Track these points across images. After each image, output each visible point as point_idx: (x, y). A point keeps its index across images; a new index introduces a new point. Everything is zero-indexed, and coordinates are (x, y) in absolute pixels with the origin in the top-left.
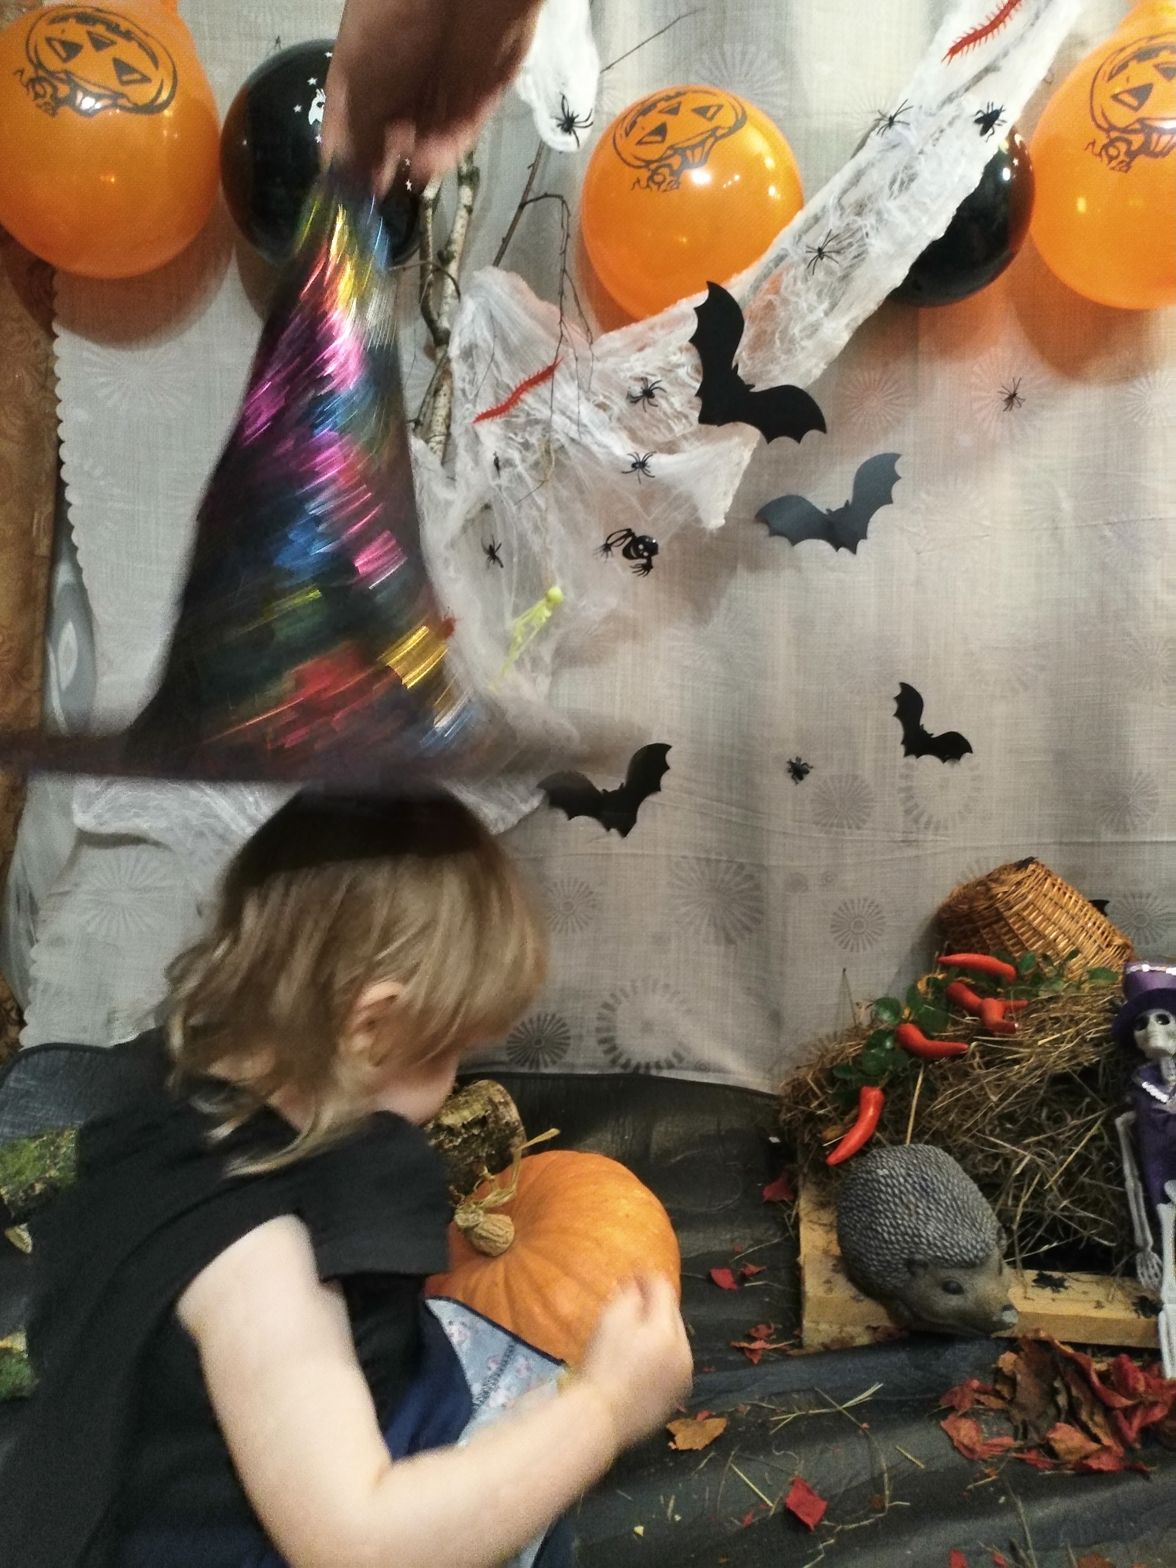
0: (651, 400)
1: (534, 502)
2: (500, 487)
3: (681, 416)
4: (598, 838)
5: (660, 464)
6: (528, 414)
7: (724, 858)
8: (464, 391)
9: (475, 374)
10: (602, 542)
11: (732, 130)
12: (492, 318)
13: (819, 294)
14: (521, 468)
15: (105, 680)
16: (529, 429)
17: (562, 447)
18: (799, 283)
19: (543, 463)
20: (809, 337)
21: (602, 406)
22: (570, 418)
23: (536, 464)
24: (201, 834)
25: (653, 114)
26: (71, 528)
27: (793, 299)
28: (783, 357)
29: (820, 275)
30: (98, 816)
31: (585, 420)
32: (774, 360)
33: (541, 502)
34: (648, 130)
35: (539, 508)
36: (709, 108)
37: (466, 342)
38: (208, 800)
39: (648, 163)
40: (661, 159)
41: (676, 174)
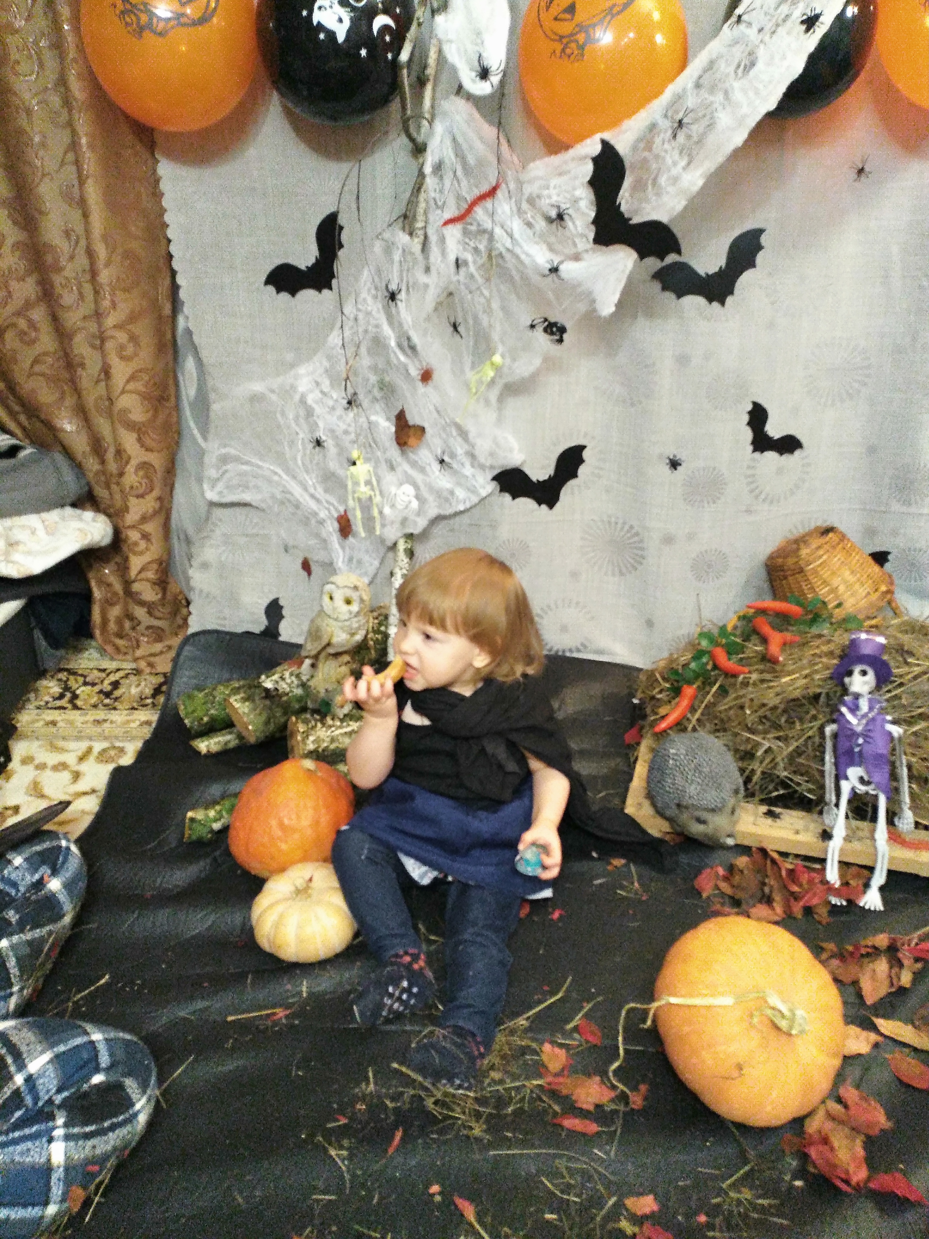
0: (562, 223)
1: (482, 294)
2: (459, 282)
3: (583, 236)
5: (569, 269)
6: (479, 225)
7: (620, 521)
8: (435, 200)
9: (443, 185)
10: (529, 323)
12: (454, 140)
13: (681, 153)
14: (472, 269)
16: (479, 237)
17: (501, 255)
18: (666, 143)
19: (488, 265)
20: (674, 184)
21: (529, 225)
22: (506, 232)
23: (483, 265)
26: (182, 302)
27: (663, 154)
28: (654, 198)
29: (681, 137)
31: (517, 235)
32: (647, 200)
33: (486, 293)
35: (485, 297)
37: (436, 160)
38: (285, 483)
39: (562, 37)
40: (572, 35)
41: (582, 48)
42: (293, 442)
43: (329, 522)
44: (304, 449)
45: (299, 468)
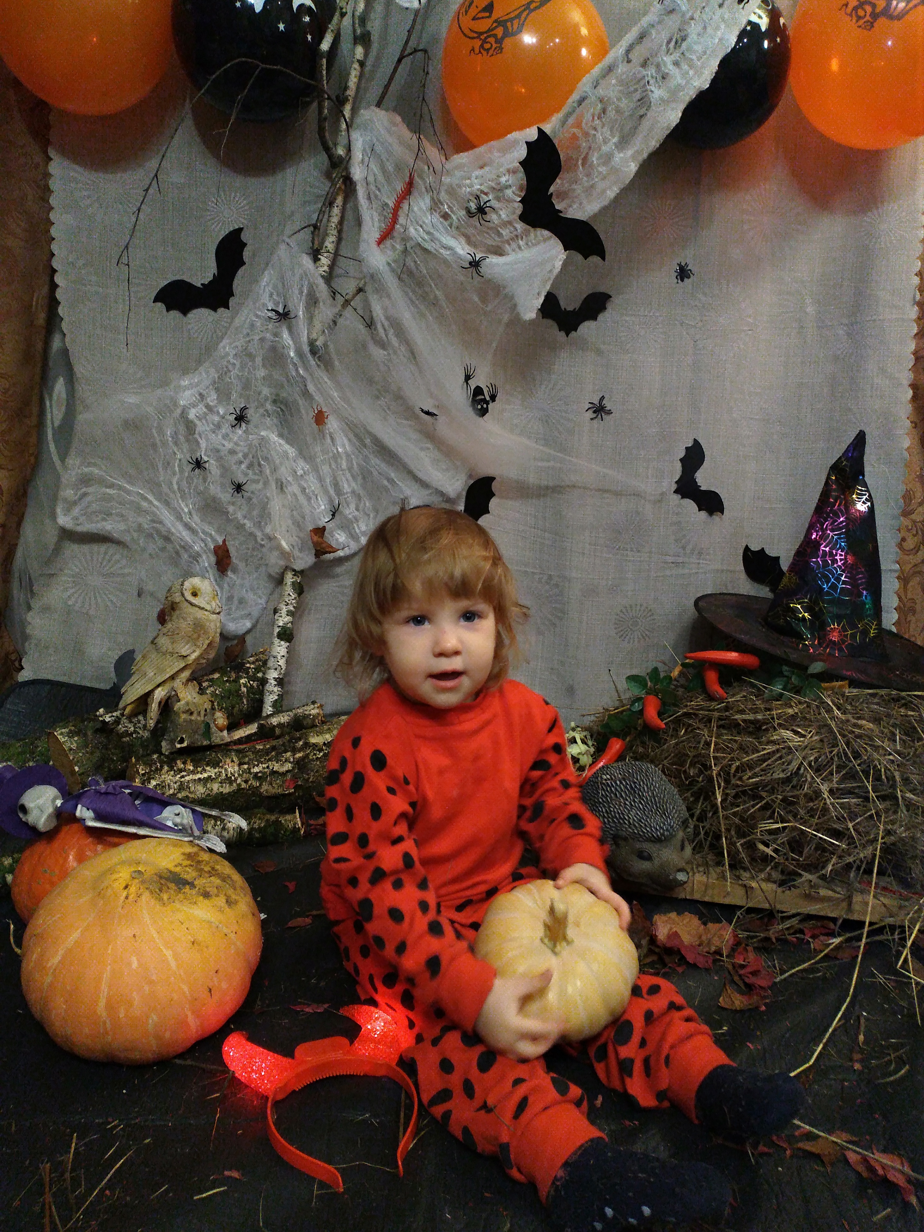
0: (484, 216)
5: (491, 264)
7: (538, 571)
13: (612, 130)
15: (82, 417)
18: (596, 120)
20: (604, 164)
21: (445, 216)
24: (150, 536)
26: (58, 303)
27: (592, 132)
28: (585, 179)
29: (612, 113)
30: (76, 519)
32: (577, 181)
38: (155, 509)
39: (480, 34)
40: (490, 30)
41: (500, 42)
42: (168, 463)
44: (182, 471)
45: (174, 492)
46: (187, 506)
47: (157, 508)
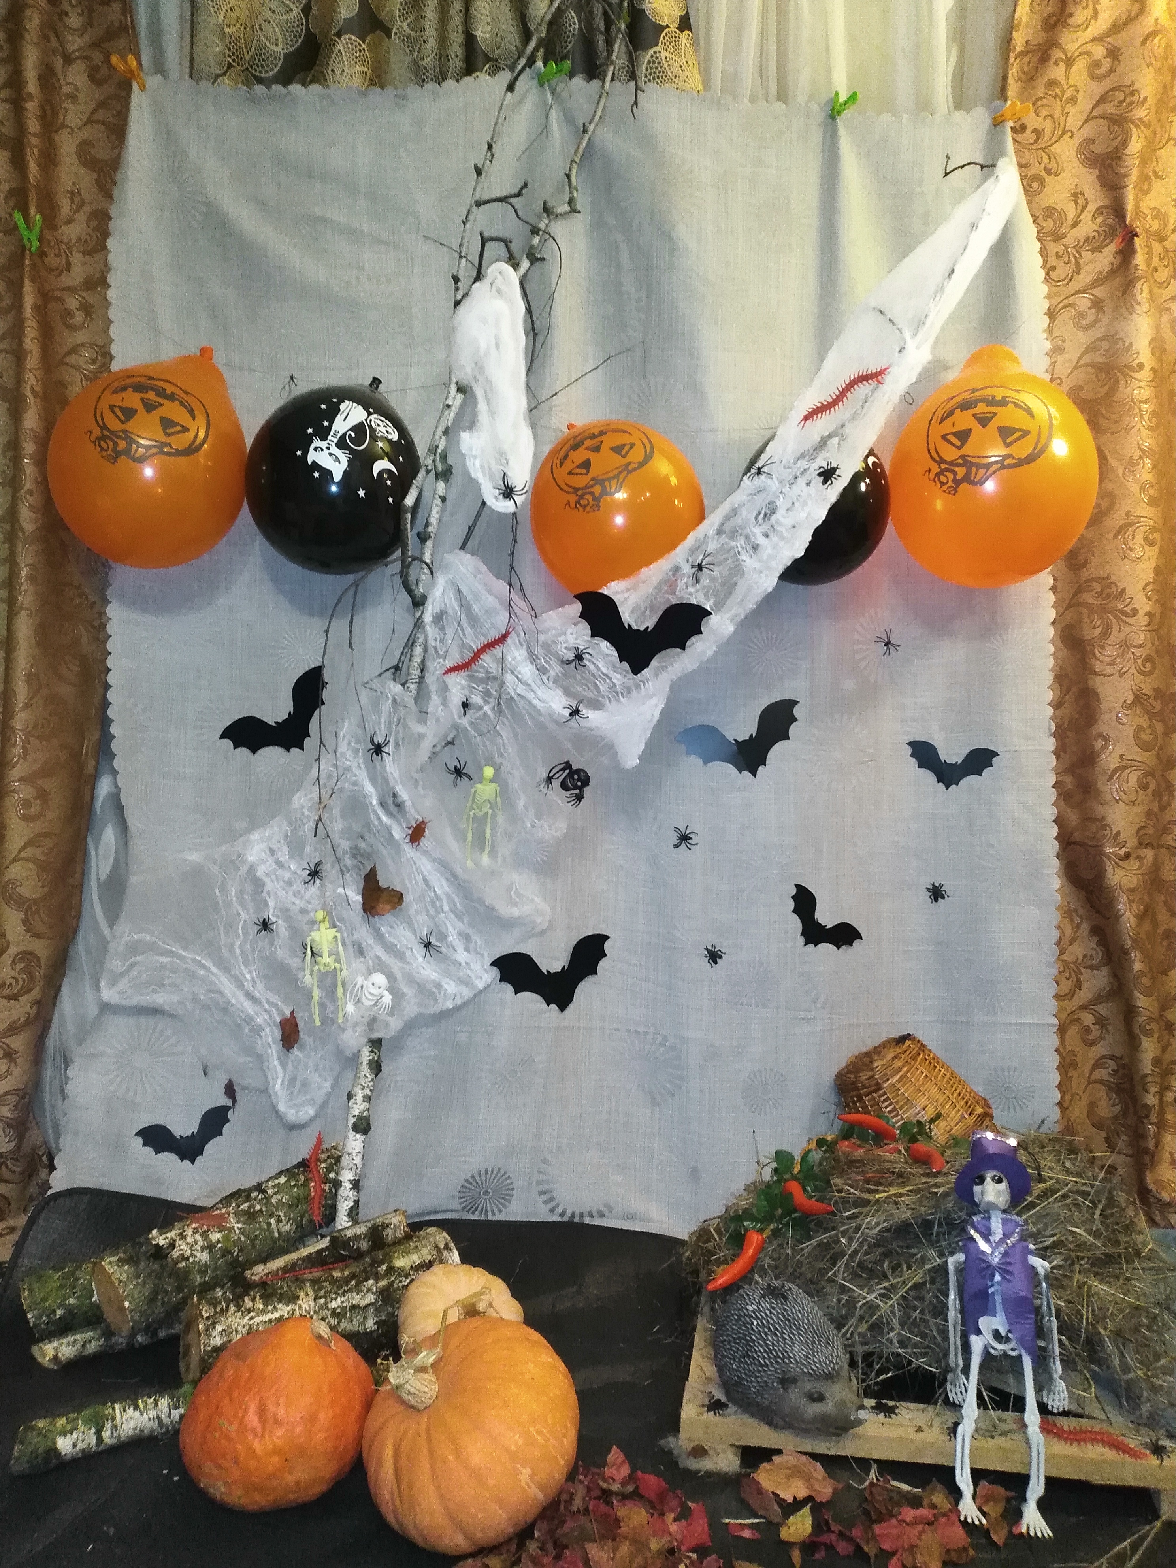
0: (581, 662)
4: (540, 1013)
6: (486, 671)
7: (652, 1030)
8: (435, 648)
9: (445, 635)
11: (641, 464)
12: (458, 591)
15: (134, 880)
21: (542, 669)
22: (518, 678)
24: (206, 1007)
25: (581, 449)
26: (113, 756)
30: (122, 992)
31: (529, 681)
34: (577, 463)
36: (624, 445)
37: (438, 610)
38: (214, 978)
39: (576, 490)
40: (586, 487)
41: (597, 499)
42: (231, 925)
43: (268, 1030)
44: (245, 934)
45: (236, 958)
46: (250, 972)
47: (215, 976)
